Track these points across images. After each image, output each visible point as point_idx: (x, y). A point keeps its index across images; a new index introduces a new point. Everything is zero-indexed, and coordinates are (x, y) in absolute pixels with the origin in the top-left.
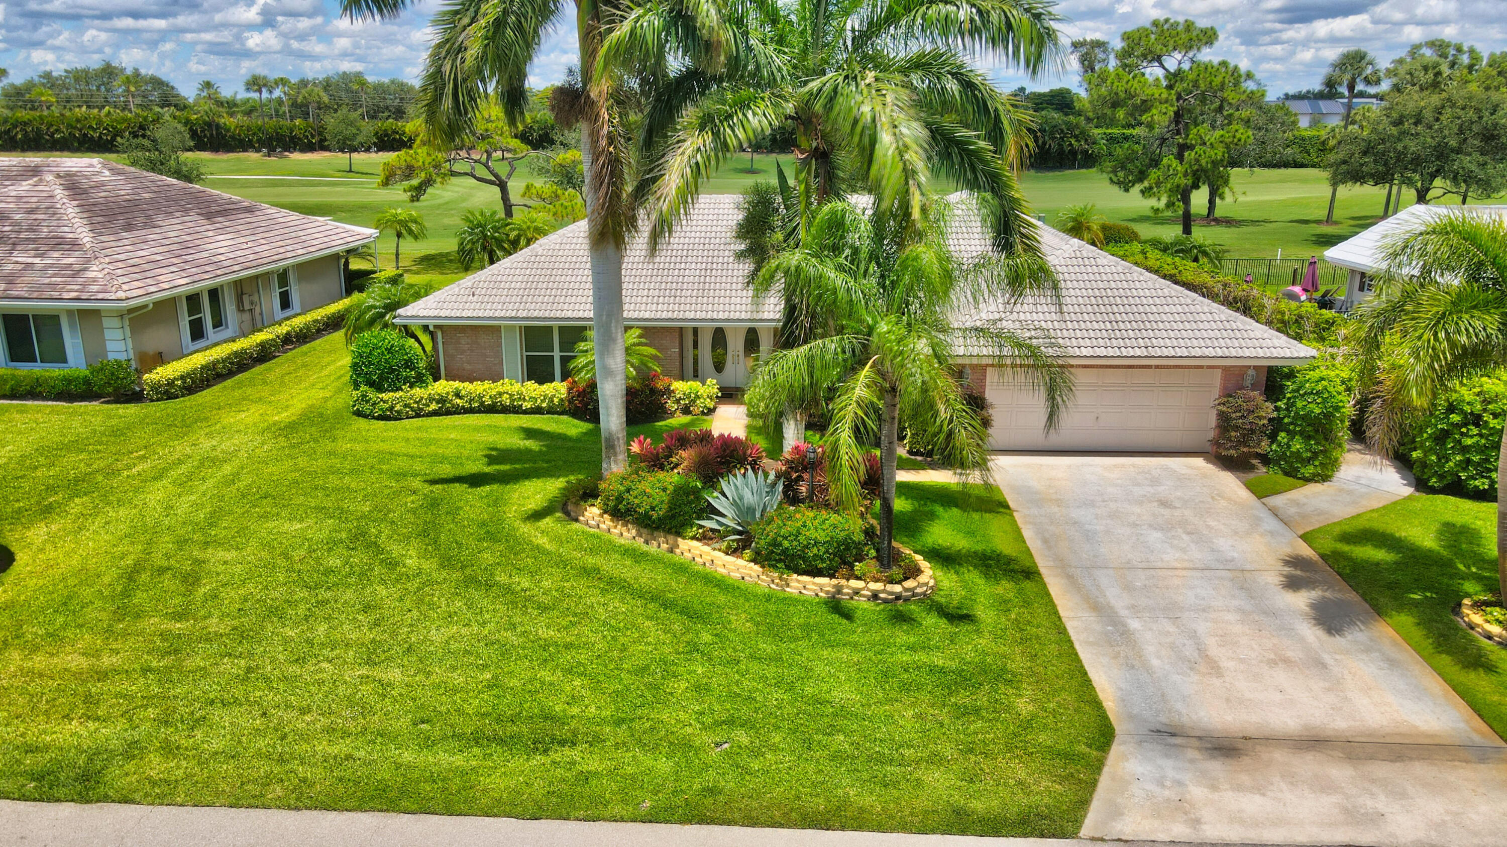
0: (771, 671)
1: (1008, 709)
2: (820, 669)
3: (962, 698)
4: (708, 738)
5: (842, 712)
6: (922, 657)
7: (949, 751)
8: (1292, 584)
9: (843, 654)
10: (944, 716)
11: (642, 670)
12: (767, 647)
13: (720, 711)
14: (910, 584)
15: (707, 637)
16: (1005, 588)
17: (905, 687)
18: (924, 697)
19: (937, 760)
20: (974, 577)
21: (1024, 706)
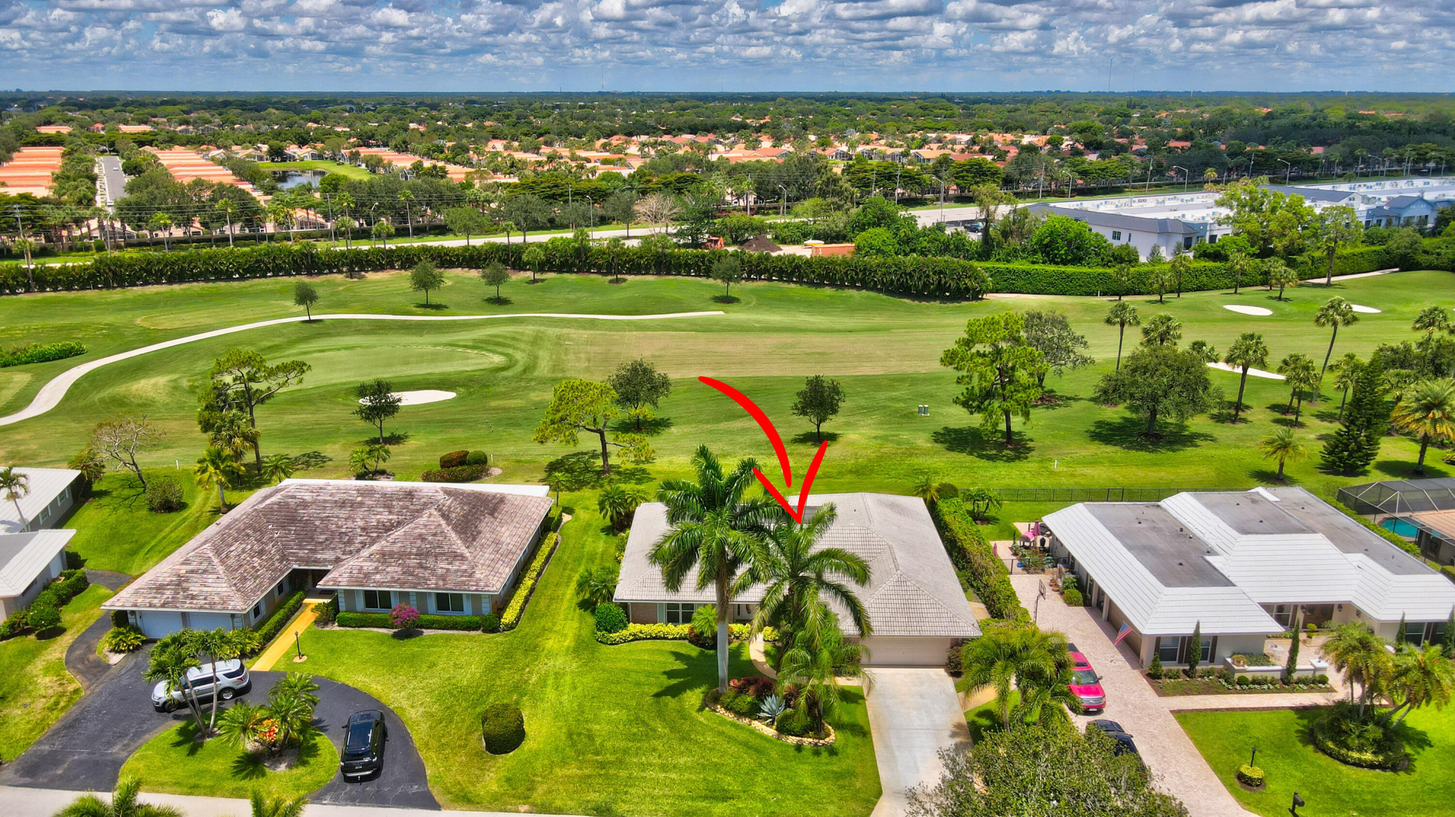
0: (785, 773)
1: (854, 786)
2: (800, 772)
3: (841, 782)
4: (769, 797)
5: (806, 788)
6: (830, 767)
7: (835, 800)
8: (954, 735)
9: (806, 767)
10: (835, 788)
11: (747, 774)
12: (783, 764)
13: (773, 787)
14: (827, 740)
15: (764, 761)
16: (858, 740)
17: (824, 779)
18: (830, 782)
19: (832, 802)
20: (848, 735)
21: (858, 785)
